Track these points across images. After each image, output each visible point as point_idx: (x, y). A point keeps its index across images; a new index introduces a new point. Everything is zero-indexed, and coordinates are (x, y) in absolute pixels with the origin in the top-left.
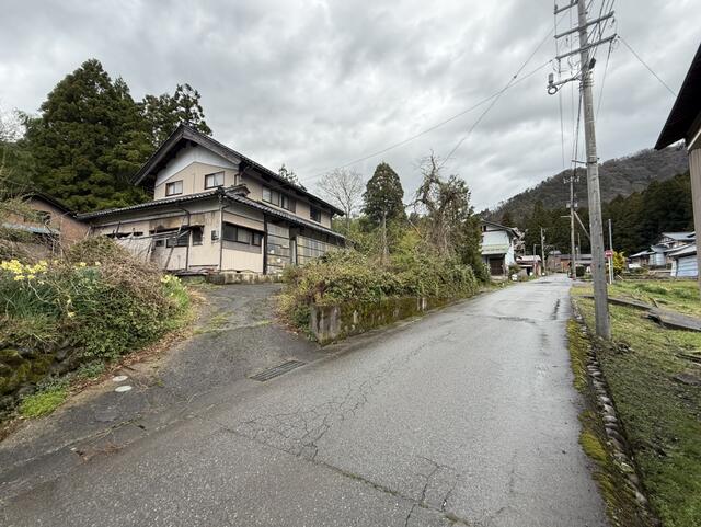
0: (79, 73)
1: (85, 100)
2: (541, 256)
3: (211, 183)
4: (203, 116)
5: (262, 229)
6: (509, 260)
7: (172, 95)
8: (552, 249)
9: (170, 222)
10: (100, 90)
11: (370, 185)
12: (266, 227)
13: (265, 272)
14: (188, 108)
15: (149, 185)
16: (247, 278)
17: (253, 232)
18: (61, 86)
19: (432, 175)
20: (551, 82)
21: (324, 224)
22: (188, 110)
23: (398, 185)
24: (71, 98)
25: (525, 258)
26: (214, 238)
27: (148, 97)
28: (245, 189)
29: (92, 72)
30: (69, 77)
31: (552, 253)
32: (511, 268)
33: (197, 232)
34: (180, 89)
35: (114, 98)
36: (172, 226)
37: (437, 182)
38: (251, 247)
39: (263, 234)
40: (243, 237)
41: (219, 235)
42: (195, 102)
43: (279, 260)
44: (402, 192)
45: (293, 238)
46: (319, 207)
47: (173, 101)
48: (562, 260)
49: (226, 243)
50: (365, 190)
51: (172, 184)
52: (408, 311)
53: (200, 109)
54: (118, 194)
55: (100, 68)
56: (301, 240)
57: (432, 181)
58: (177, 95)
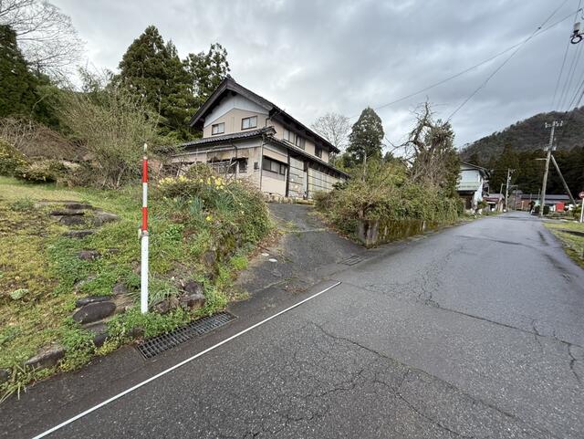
0: (143, 37)
1: (147, 59)
2: (505, 195)
3: (246, 125)
4: (229, 70)
5: (286, 162)
6: (478, 197)
7: (207, 53)
8: (514, 189)
9: (222, 155)
10: (157, 51)
11: (356, 128)
12: (289, 160)
13: (287, 195)
14: (218, 63)
15: (199, 127)
16: (277, 199)
17: (280, 163)
18: (131, 49)
19: (425, 120)
20: (576, 32)
21: (325, 158)
22: (218, 66)
23: (380, 127)
24: (139, 58)
25: (491, 196)
26: (256, 168)
27: (191, 55)
28: (274, 130)
29: (151, 36)
30: (136, 41)
31: (514, 192)
32: (479, 203)
33: (243, 162)
34: (213, 47)
35: (166, 57)
36: (224, 158)
37: (429, 126)
38: (279, 176)
39: (287, 166)
40: (274, 167)
41: (260, 165)
42: (224, 58)
43: (296, 187)
44: (383, 133)
45: (305, 170)
46: (322, 145)
47: (208, 58)
48: (522, 199)
49: (264, 172)
50: (351, 131)
51: (217, 125)
52: (415, 230)
53: (227, 64)
54: (172, 132)
55: (156, 32)
56: (311, 171)
57: (425, 125)
58: (211, 53)
